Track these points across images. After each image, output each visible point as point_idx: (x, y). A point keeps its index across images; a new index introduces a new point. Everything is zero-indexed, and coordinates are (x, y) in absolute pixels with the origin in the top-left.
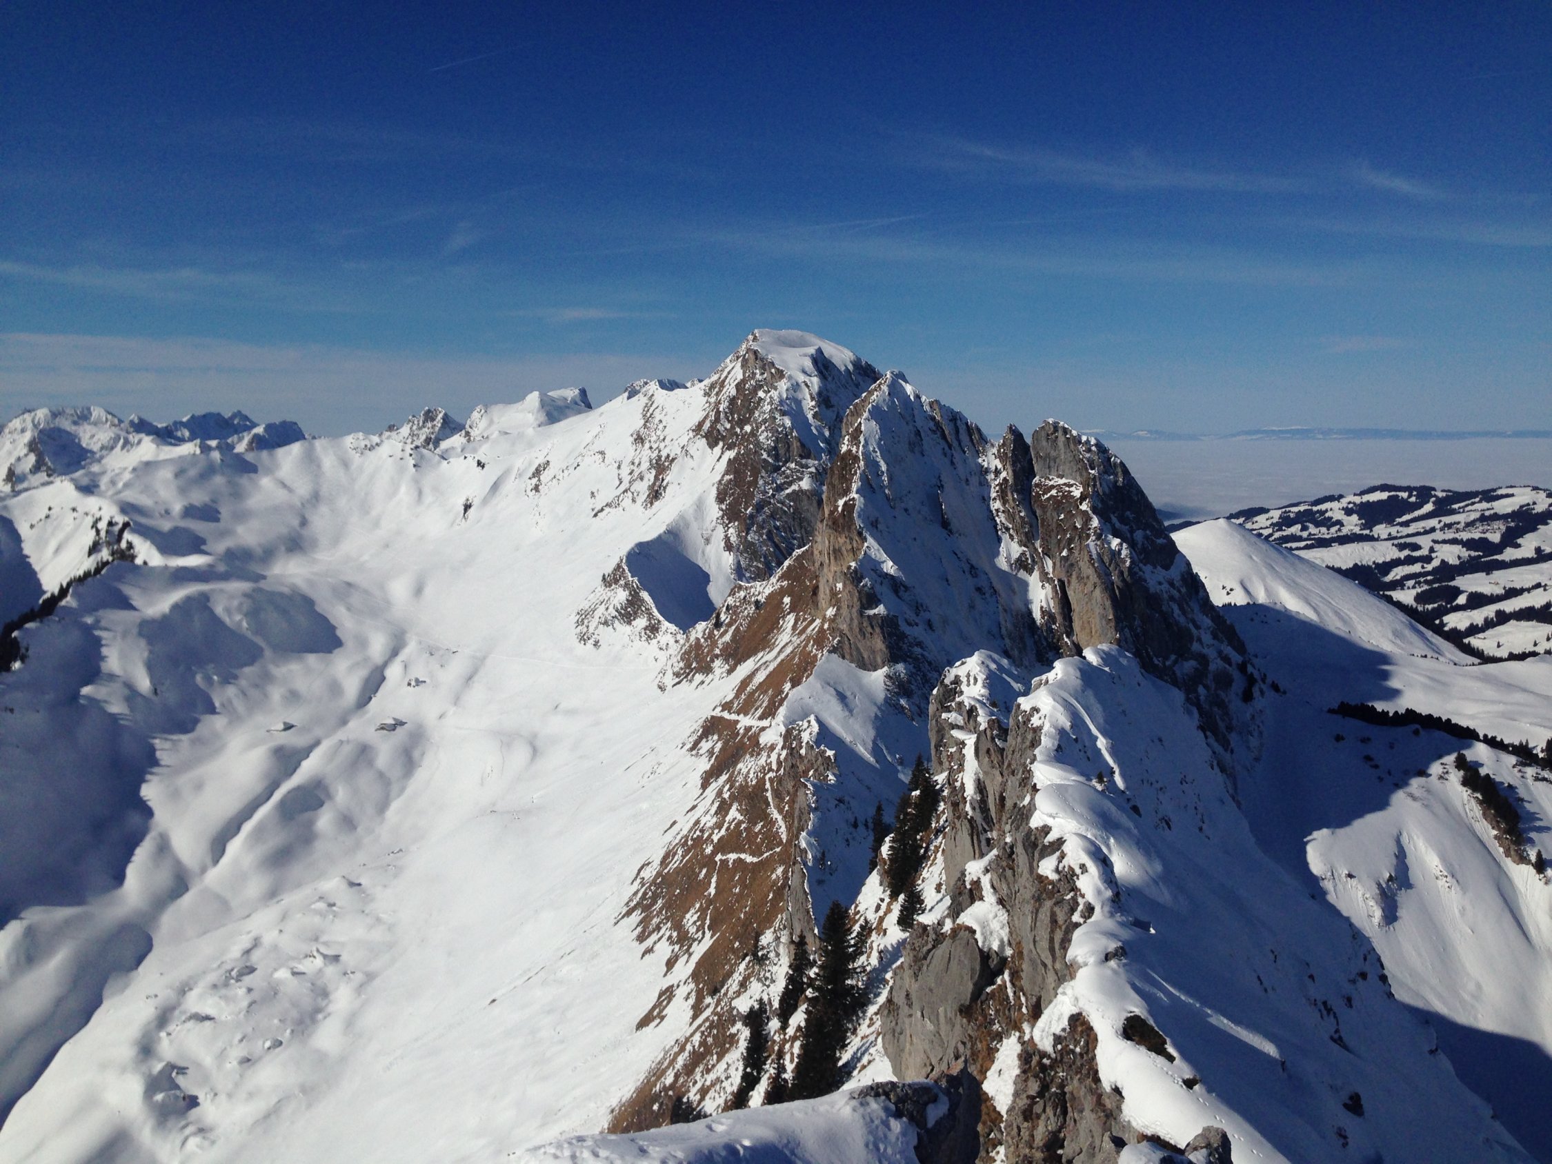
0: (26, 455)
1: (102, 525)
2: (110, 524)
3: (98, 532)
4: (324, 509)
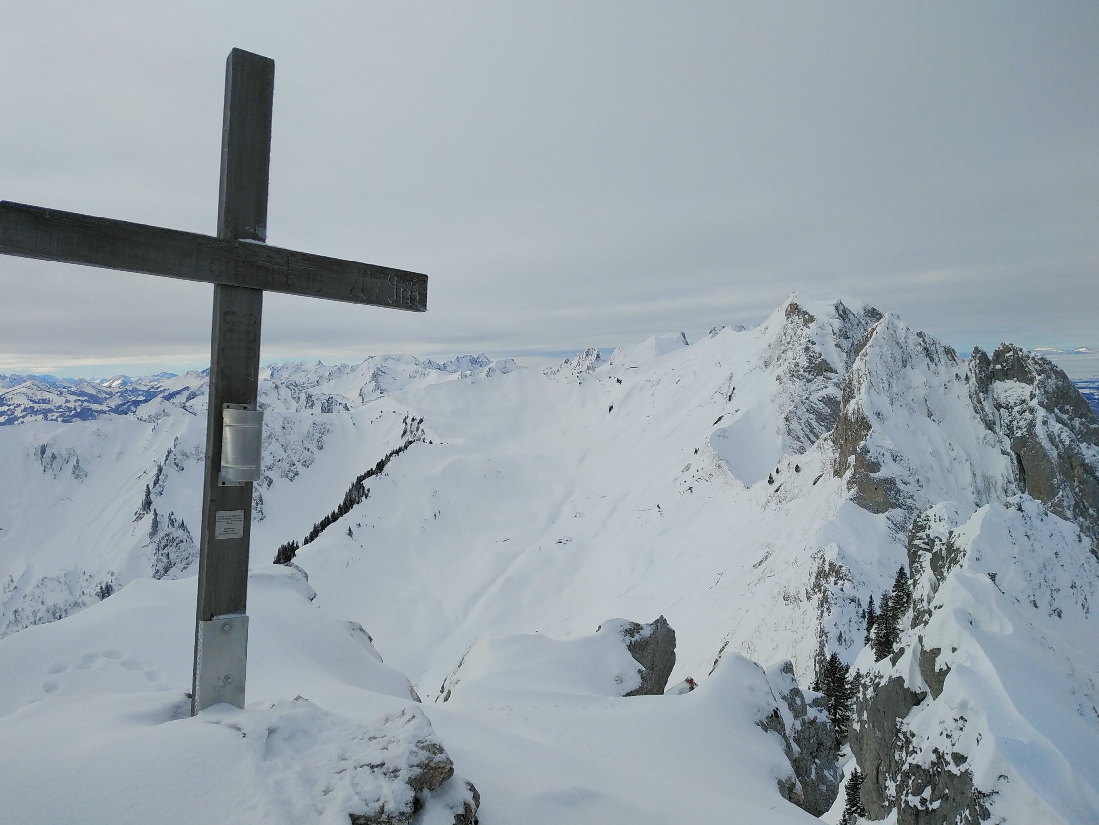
0: (370, 382)
1: (409, 421)
3: (407, 424)
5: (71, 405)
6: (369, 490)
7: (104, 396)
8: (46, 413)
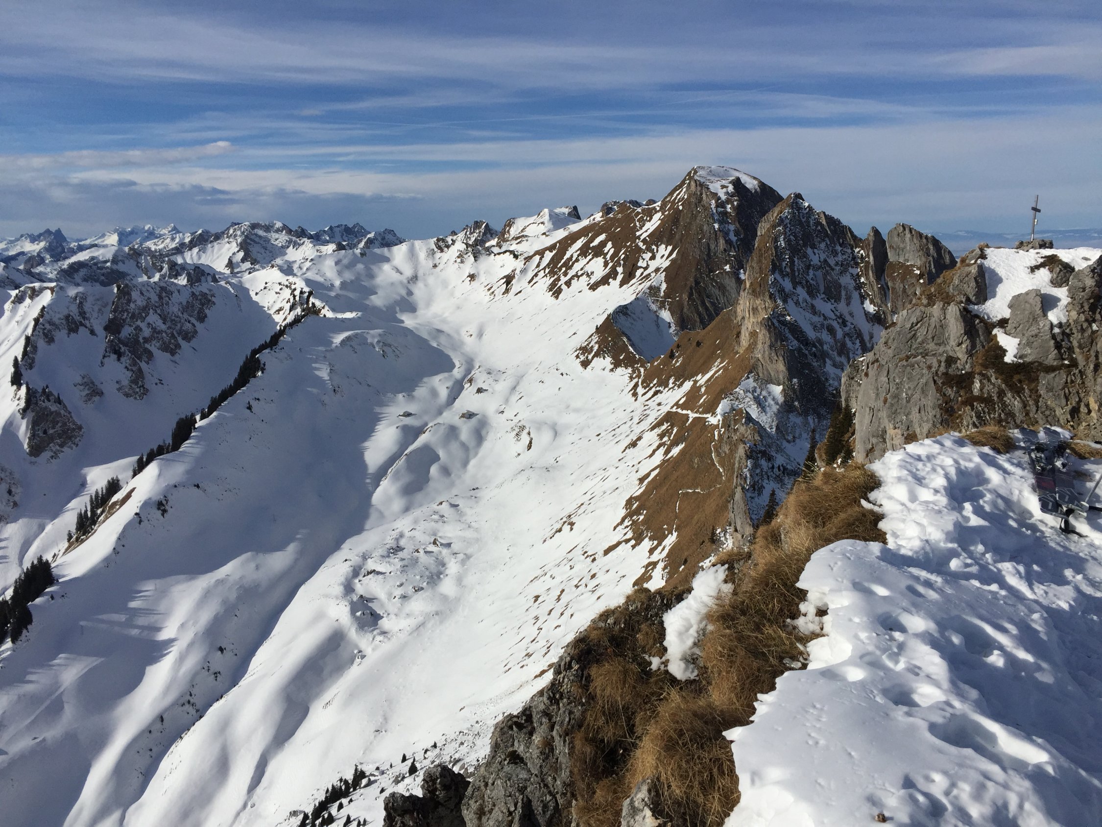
1: (297, 293)
2: (302, 293)
3: (294, 297)
4: (420, 284)
6: (264, 365)
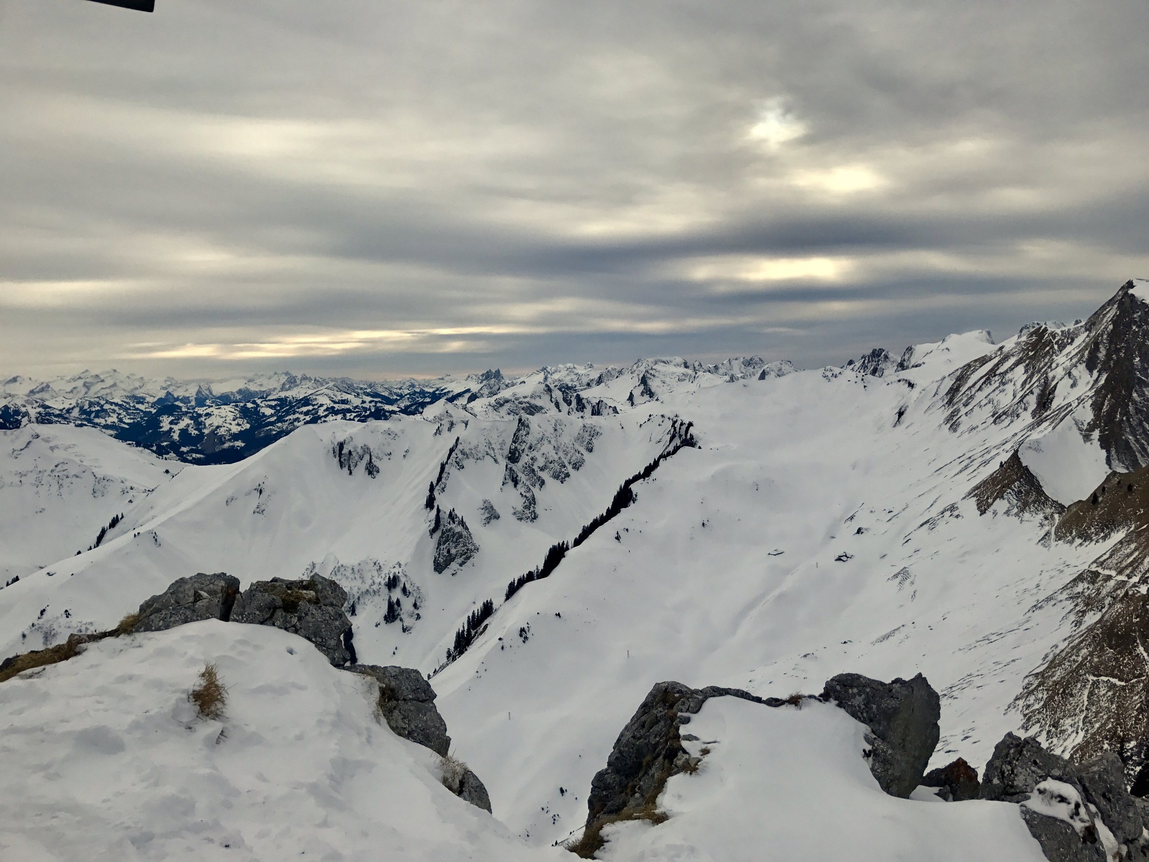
0: (639, 385)
1: (677, 425)
2: (682, 424)
3: (675, 429)
5: (367, 405)
6: (636, 496)
7: (395, 397)
8: (344, 412)
